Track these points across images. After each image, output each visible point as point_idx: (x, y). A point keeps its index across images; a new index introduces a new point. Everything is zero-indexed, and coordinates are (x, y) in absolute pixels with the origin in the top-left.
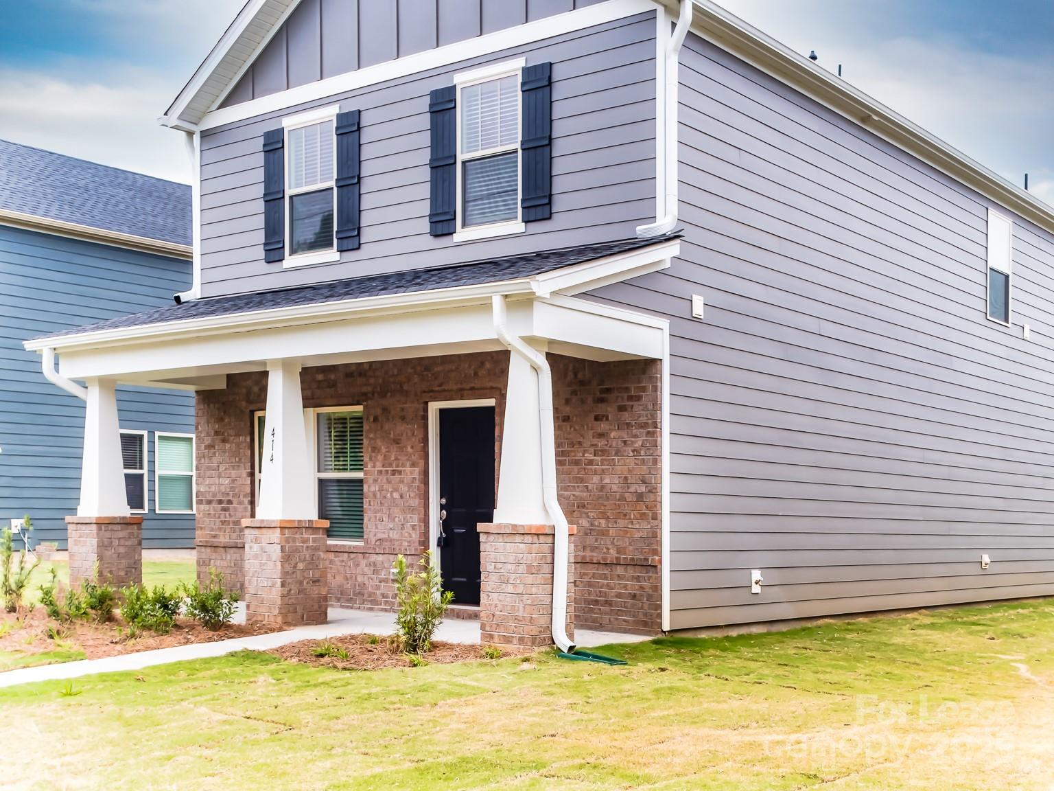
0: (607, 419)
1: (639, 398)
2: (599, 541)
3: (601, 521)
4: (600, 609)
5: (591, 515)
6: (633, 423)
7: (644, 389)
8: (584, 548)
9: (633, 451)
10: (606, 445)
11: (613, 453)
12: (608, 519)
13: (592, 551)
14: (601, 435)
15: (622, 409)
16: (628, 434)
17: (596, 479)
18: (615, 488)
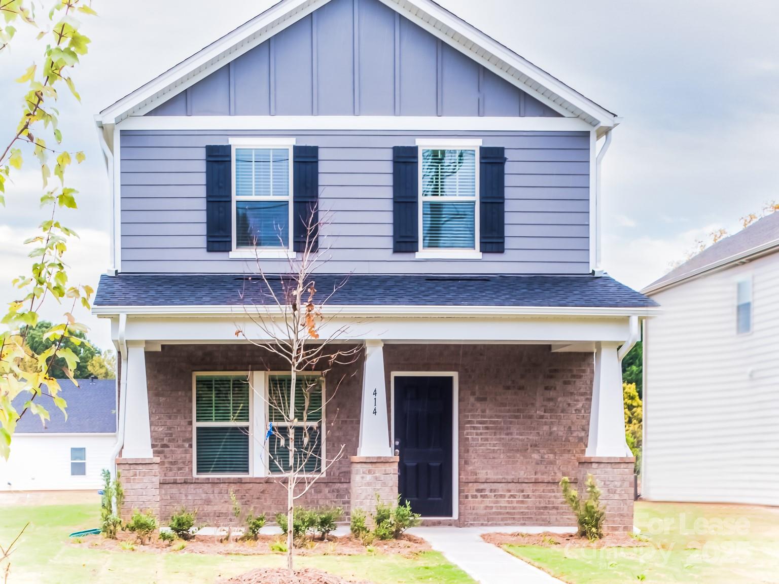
0: (555, 389)
1: (580, 377)
2: (548, 468)
3: (550, 455)
4: (549, 512)
5: (542, 451)
6: (575, 392)
7: (584, 371)
8: (536, 473)
9: (576, 410)
10: (554, 406)
11: (560, 411)
12: (555, 454)
13: (542, 474)
14: (550, 400)
15: (566, 383)
16: (571, 399)
17: (546, 428)
18: (561, 433)
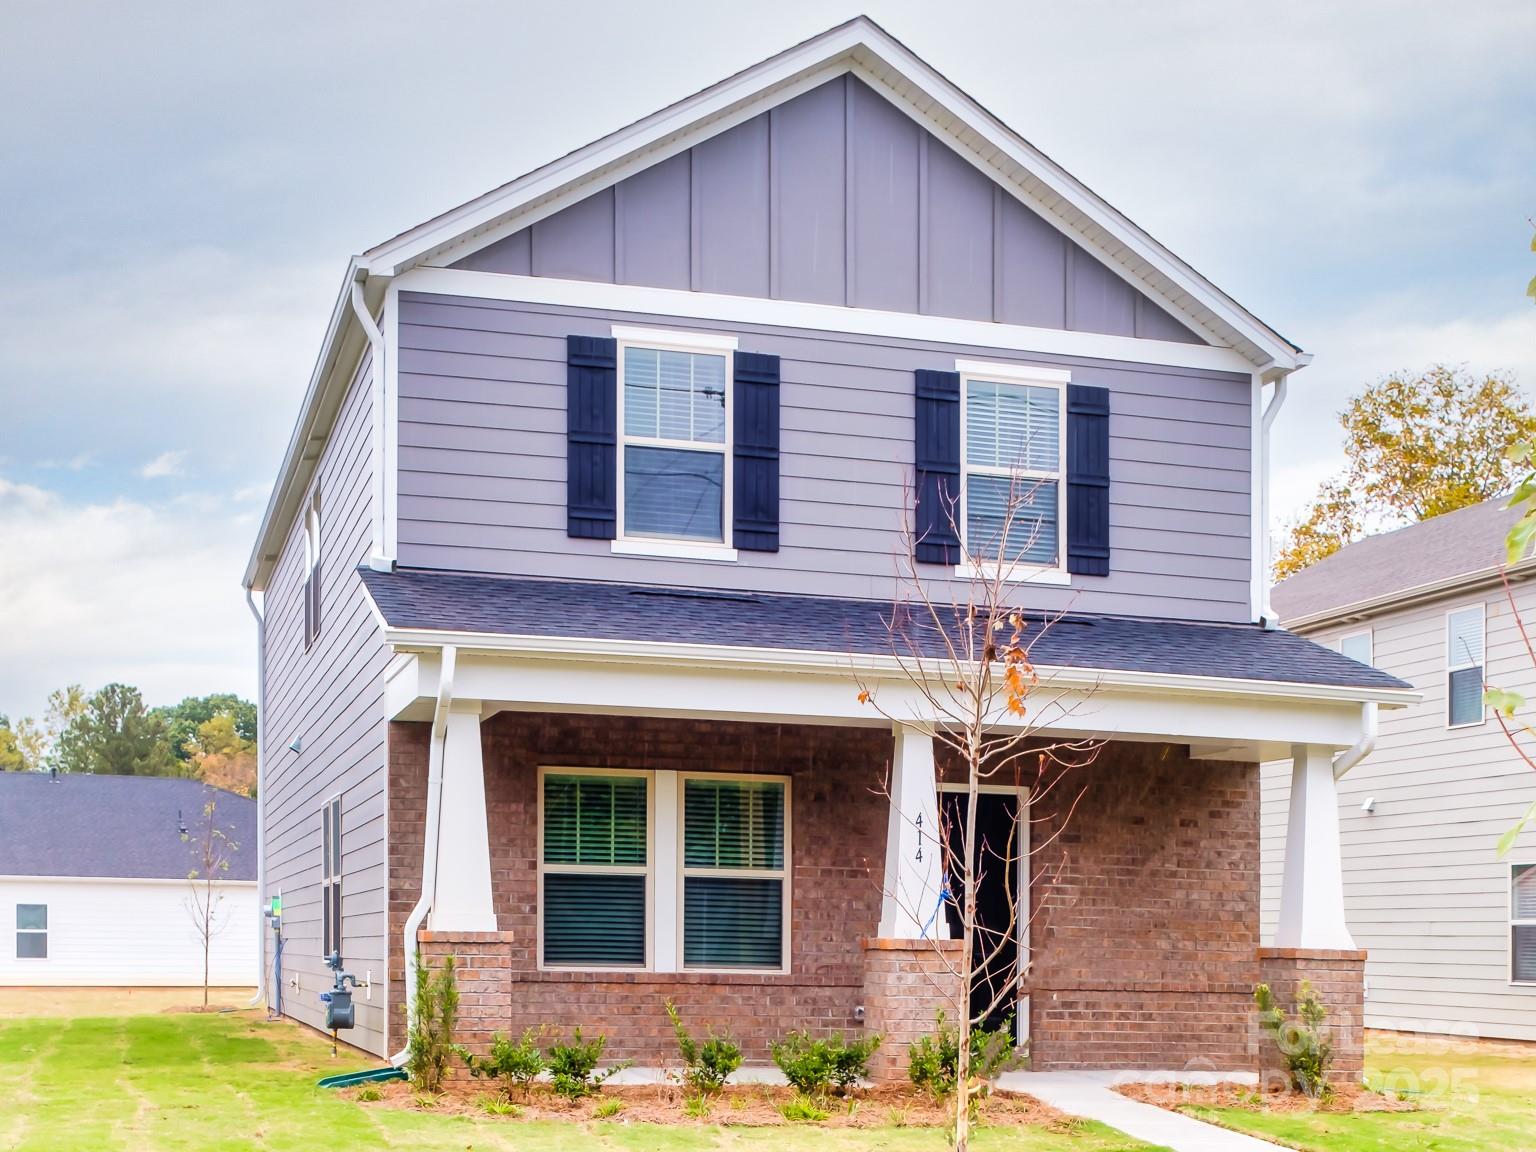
0: (1196, 825)
1: (1239, 805)
2: (1184, 965)
3: (1186, 943)
4: (1185, 1045)
5: (1173, 935)
6: (1229, 832)
7: (1244, 795)
8: (1163, 975)
9: (1230, 864)
10: (1195, 855)
11: (1203, 865)
12: (1195, 940)
13: (1174, 977)
14: (1187, 843)
15: (1213, 815)
16: (1222, 844)
17: (1180, 894)
18: (1205, 905)
